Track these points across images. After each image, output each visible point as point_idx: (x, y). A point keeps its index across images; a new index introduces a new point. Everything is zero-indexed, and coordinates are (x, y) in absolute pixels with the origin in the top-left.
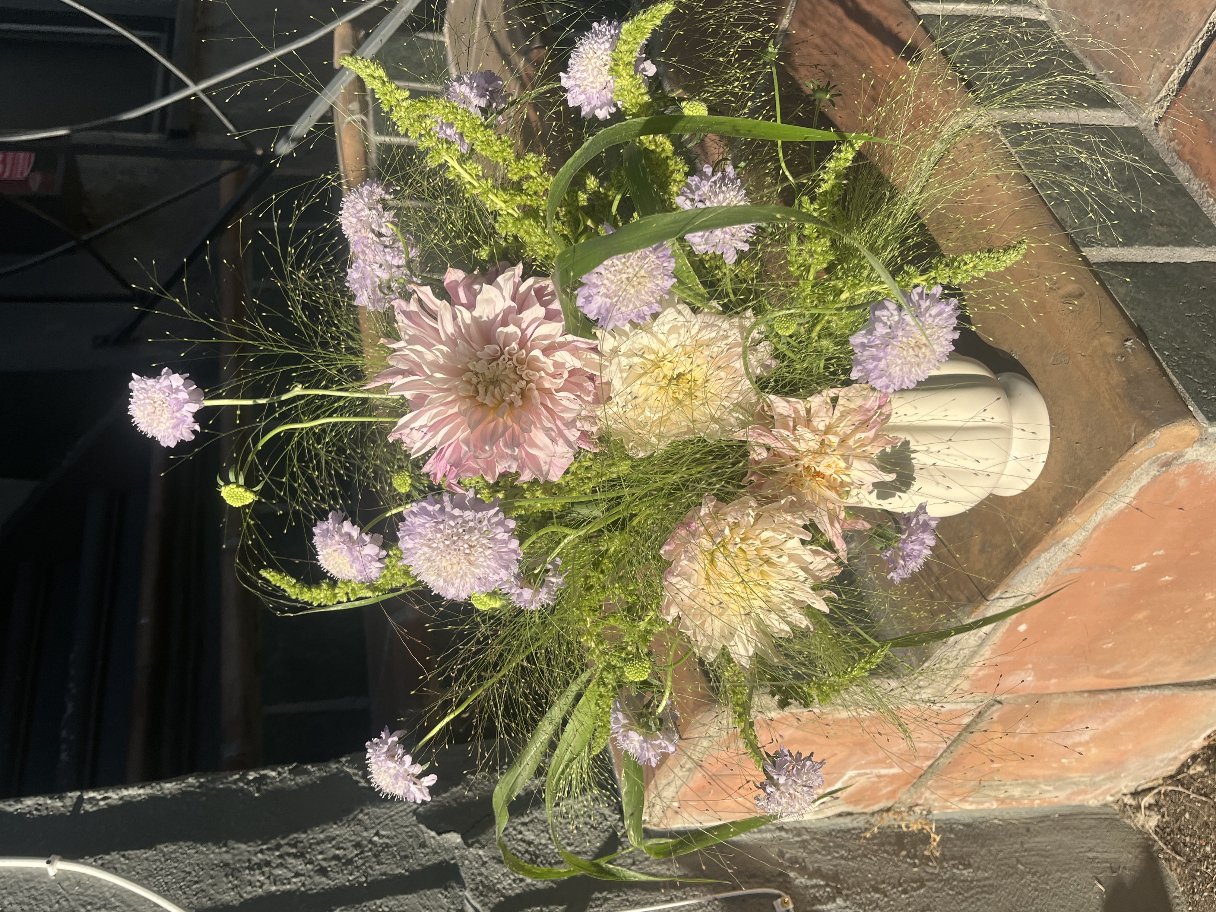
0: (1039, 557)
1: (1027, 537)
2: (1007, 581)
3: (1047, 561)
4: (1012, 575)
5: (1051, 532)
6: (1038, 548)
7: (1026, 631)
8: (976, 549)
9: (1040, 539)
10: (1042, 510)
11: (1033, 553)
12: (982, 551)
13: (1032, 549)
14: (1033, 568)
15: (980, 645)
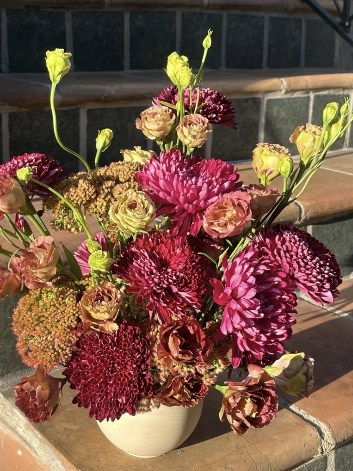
0: (59, 460)
1: (71, 453)
2: (47, 442)
3: (57, 465)
4: (50, 444)
5: (73, 466)
6: (64, 459)
7: (17, 455)
8: (68, 426)
9: (69, 460)
10: (86, 462)
11: (62, 456)
12: (66, 429)
13: (64, 456)
14: (53, 457)
15: (11, 428)
